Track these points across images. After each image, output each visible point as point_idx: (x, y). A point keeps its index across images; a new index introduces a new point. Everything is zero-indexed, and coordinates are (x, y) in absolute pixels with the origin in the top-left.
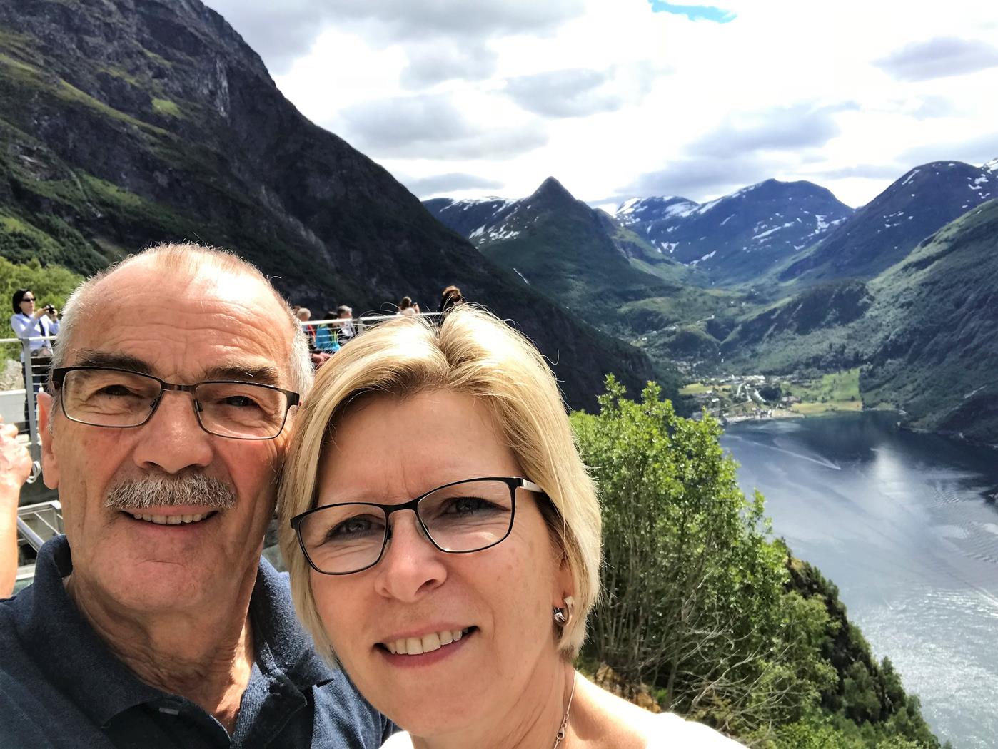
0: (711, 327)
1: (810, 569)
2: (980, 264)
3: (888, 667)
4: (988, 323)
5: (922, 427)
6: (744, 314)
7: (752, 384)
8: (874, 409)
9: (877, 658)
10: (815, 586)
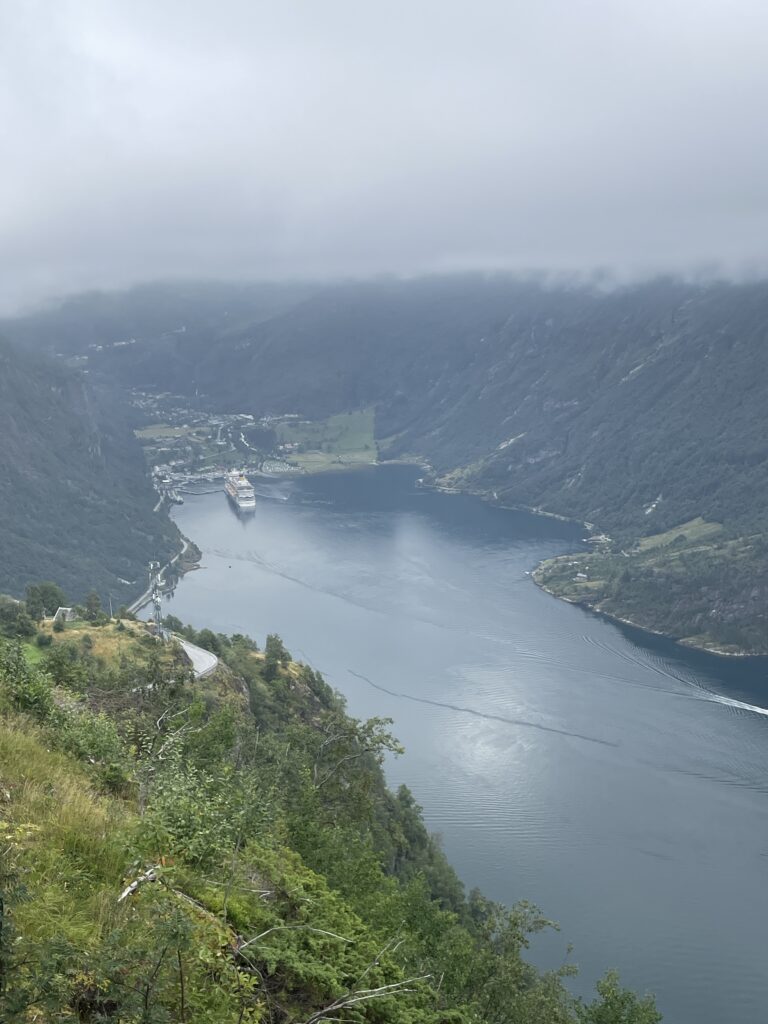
0: (181, 343)
1: (311, 676)
3: (405, 797)
4: (530, 351)
5: (449, 485)
7: (238, 425)
8: (393, 461)
9: (392, 788)
10: (317, 699)
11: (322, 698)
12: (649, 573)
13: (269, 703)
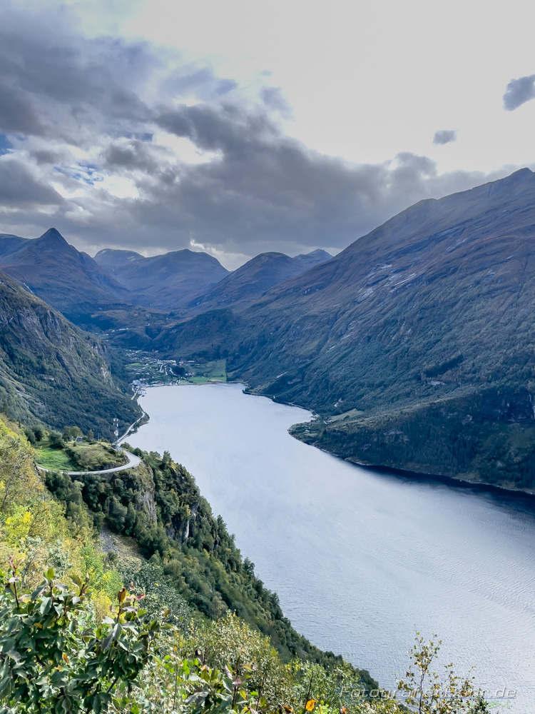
0: (148, 330)
1: (181, 468)
2: (288, 308)
5: (255, 392)
6: (167, 324)
7: (169, 365)
10: (183, 478)
11: (185, 478)
12: (334, 431)
13: (163, 479)
